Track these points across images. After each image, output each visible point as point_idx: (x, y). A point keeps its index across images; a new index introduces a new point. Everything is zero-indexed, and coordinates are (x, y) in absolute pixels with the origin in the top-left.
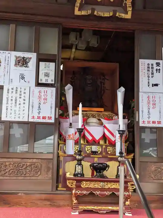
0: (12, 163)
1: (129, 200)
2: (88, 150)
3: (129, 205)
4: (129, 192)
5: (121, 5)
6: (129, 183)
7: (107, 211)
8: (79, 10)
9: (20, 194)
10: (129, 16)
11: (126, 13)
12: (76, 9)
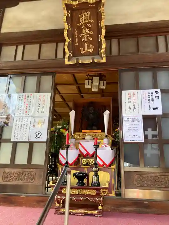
0: (16, 172)
1: (100, 205)
2: (84, 163)
3: (101, 209)
4: (100, 198)
5: (98, 54)
6: (101, 190)
7: (82, 214)
8: (68, 61)
9: (22, 196)
10: (104, 61)
11: (102, 58)
12: (66, 60)
